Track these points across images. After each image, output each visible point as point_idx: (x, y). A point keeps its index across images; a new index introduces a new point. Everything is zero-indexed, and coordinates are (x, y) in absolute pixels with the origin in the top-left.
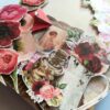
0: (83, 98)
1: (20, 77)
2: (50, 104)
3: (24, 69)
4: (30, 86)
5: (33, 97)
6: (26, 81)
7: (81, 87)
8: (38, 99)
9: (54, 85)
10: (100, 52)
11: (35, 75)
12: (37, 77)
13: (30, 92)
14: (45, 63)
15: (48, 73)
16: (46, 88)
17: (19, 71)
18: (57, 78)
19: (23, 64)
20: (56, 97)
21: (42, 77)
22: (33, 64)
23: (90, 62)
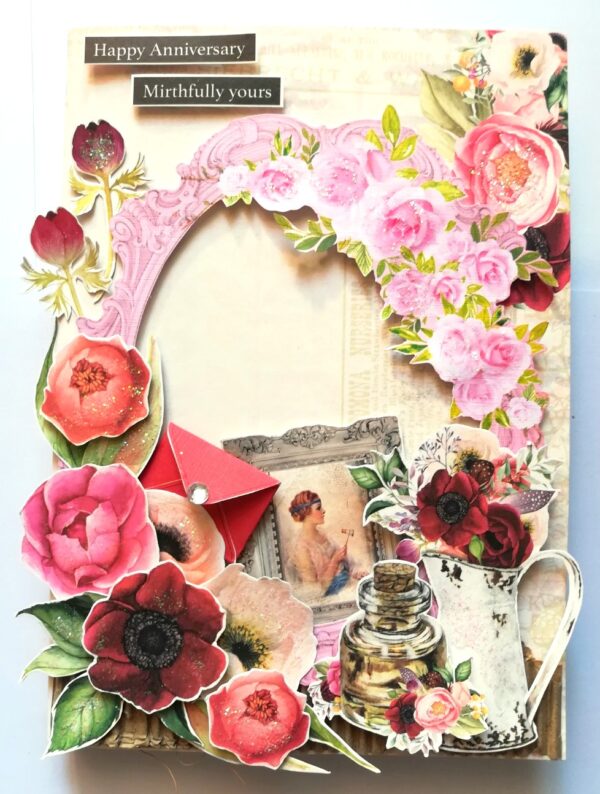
0: (526, 650)
1: (337, 723)
2: (465, 735)
3: (328, 696)
4: (383, 728)
5: (413, 747)
6: (362, 722)
7: (508, 632)
8: (428, 742)
9: (441, 683)
10: (499, 480)
11: (373, 692)
12: (384, 695)
13: (398, 741)
14: (369, 641)
15: (400, 661)
16: (426, 703)
17: (322, 711)
18: (432, 659)
19: (315, 685)
20: (467, 710)
21: (393, 684)
22: (340, 666)
23: (489, 539)
